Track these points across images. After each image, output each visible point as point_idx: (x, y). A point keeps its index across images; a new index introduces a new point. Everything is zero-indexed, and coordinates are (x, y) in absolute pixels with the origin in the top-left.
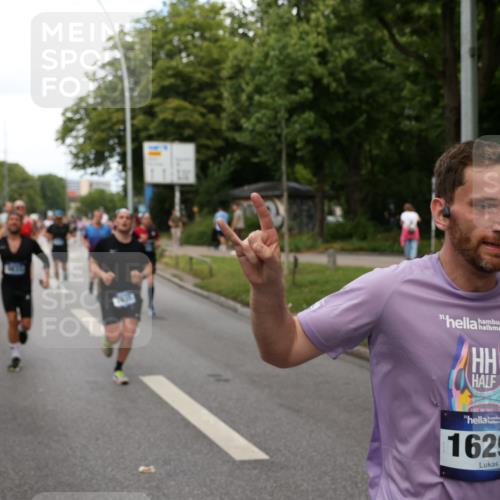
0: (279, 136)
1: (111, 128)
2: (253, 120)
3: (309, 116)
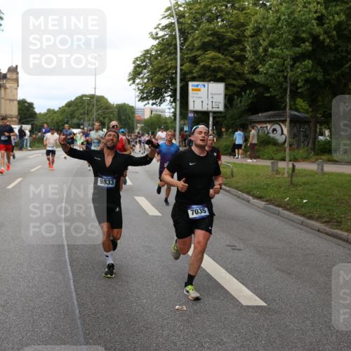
0: (285, 78)
1: (166, 72)
2: (267, 66)
3: (308, 63)
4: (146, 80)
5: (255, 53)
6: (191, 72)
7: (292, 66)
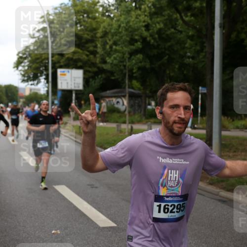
0: (125, 66)
1: (41, 62)
2: (112, 58)
3: (140, 56)
4: (26, 68)
5: (104, 49)
6: (59, 62)
7: (129, 58)
